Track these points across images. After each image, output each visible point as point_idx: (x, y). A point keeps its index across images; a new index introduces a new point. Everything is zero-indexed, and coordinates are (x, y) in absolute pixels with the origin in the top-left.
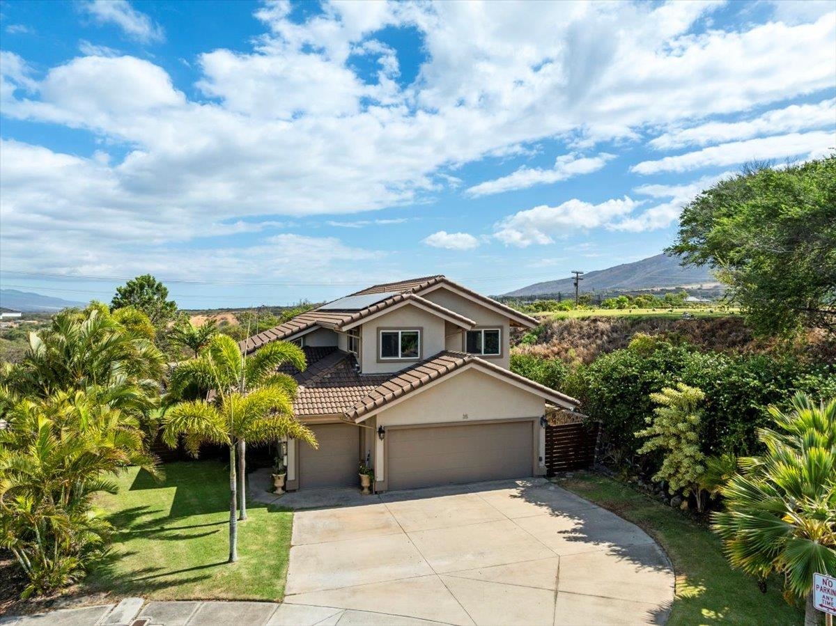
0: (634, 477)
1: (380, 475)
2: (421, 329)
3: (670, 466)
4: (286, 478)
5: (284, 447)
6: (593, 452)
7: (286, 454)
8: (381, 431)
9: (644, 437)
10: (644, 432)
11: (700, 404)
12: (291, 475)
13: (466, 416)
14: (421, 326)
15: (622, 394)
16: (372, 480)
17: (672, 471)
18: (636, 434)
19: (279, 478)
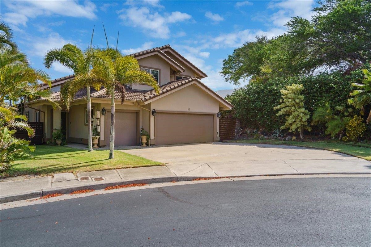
0: (261, 136)
1: (152, 137)
2: (160, 70)
3: (293, 118)
4: (99, 138)
5: (98, 121)
6: (235, 132)
7: (100, 125)
8: (154, 112)
9: (278, 109)
10: (278, 107)
11: (302, 92)
12: (102, 138)
13: (189, 109)
14: (159, 68)
15: (257, 98)
16: (148, 139)
17: (294, 120)
18: (274, 108)
19: (96, 138)
